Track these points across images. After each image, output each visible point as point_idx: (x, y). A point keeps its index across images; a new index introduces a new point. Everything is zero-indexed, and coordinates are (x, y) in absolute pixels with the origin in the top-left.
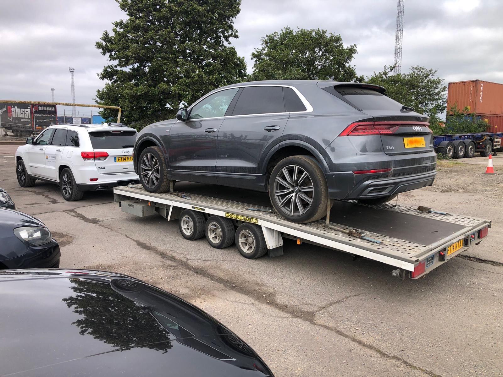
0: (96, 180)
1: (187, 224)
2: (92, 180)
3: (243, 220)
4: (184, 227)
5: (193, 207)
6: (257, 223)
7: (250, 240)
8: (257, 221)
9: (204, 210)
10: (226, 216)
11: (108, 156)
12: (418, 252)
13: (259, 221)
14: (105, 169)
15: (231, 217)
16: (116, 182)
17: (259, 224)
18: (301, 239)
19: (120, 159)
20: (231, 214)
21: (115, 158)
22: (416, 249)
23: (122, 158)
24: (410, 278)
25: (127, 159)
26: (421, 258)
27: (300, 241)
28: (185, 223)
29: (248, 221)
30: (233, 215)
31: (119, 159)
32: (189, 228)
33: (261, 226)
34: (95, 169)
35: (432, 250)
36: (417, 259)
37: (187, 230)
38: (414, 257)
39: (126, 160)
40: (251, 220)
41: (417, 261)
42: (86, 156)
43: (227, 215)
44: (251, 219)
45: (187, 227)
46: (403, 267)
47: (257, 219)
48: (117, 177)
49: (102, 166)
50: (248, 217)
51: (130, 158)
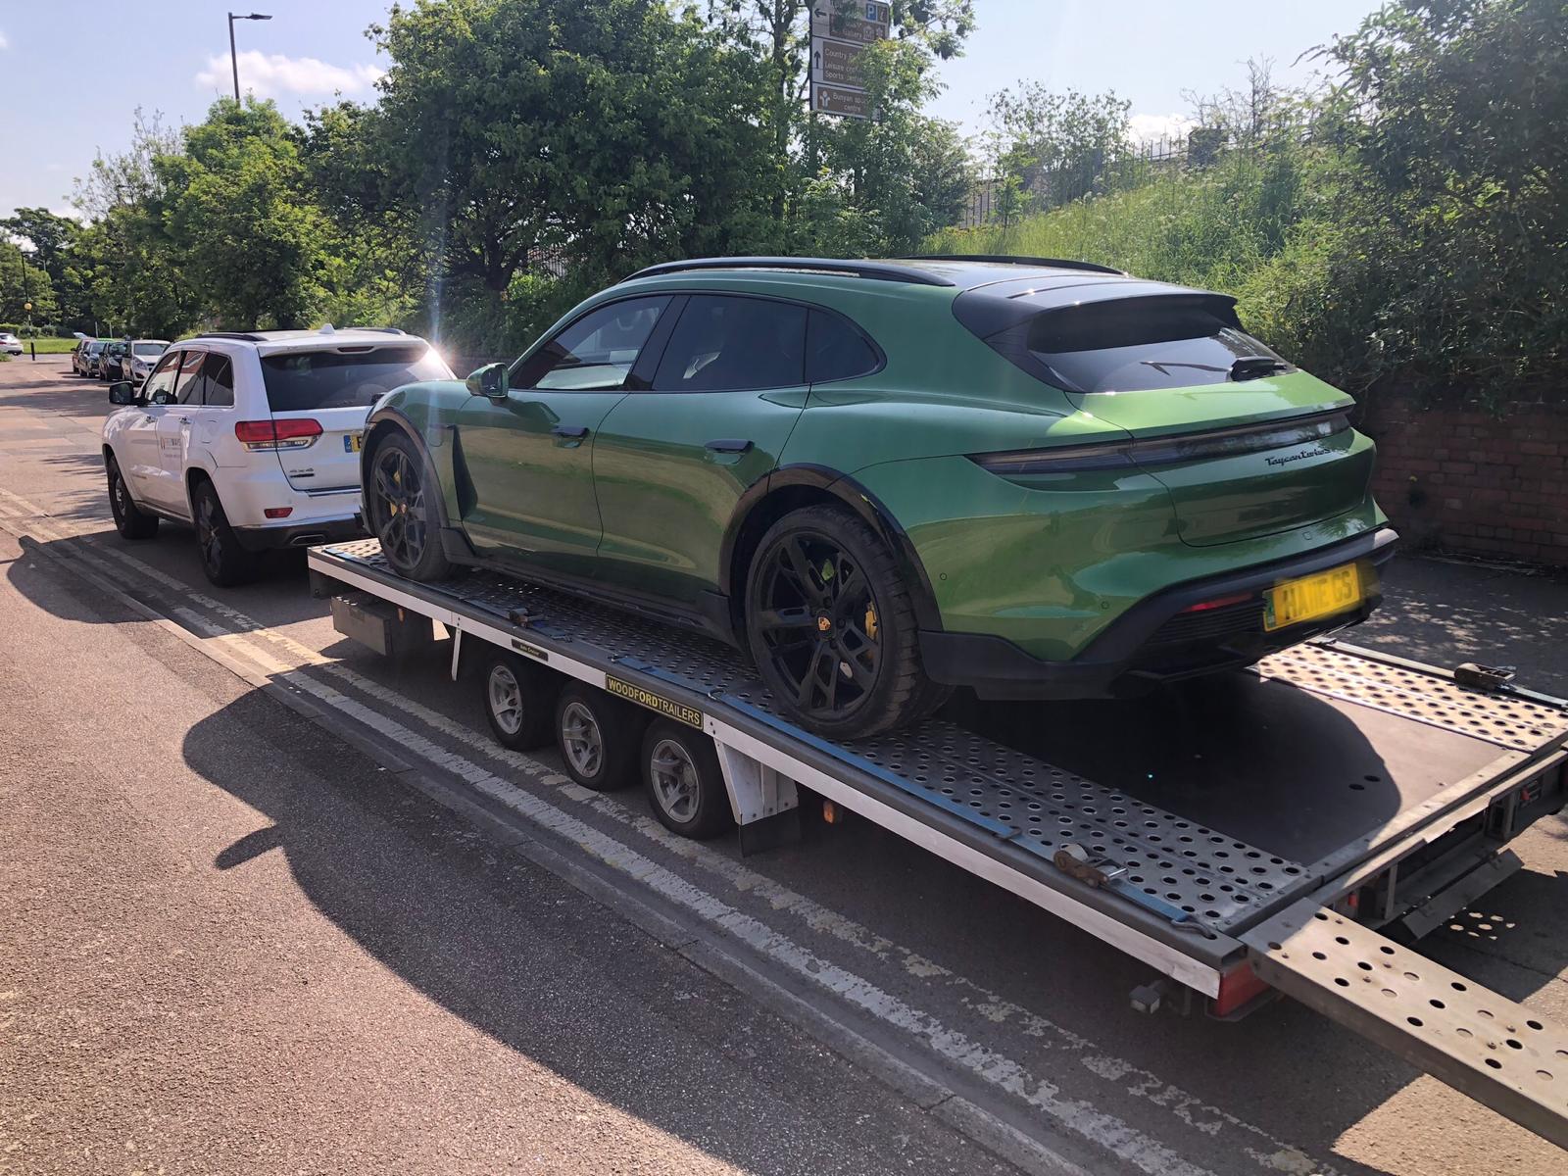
0: (286, 512)
1: (507, 699)
2: (271, 513)
3: (657, 708)
4: (498, 705)
5: (514, 644)
6: (699, 725)
8: (699, 719)
9: (544, 655)
10: (608, 686)
11: (321, 432)
13: (707, 718)
14: (312, 475)
15: (622, 693)
16: (352, 516)
17: (708, 730)
20: (622, 684)
21: (345, 438)
27: (835, 810)
28: (501, 692)
29: (672, 714)
30: (628, 686)
33: (711, 739)
37: (506, 716)
40: (681, 714)
42: (247, 431)
43: (612, 684)
44: (681, 709)
45: (509, 708)
47: (699, 711)
48: (354, 502)
49: (304, 467)
50: (672, 700)
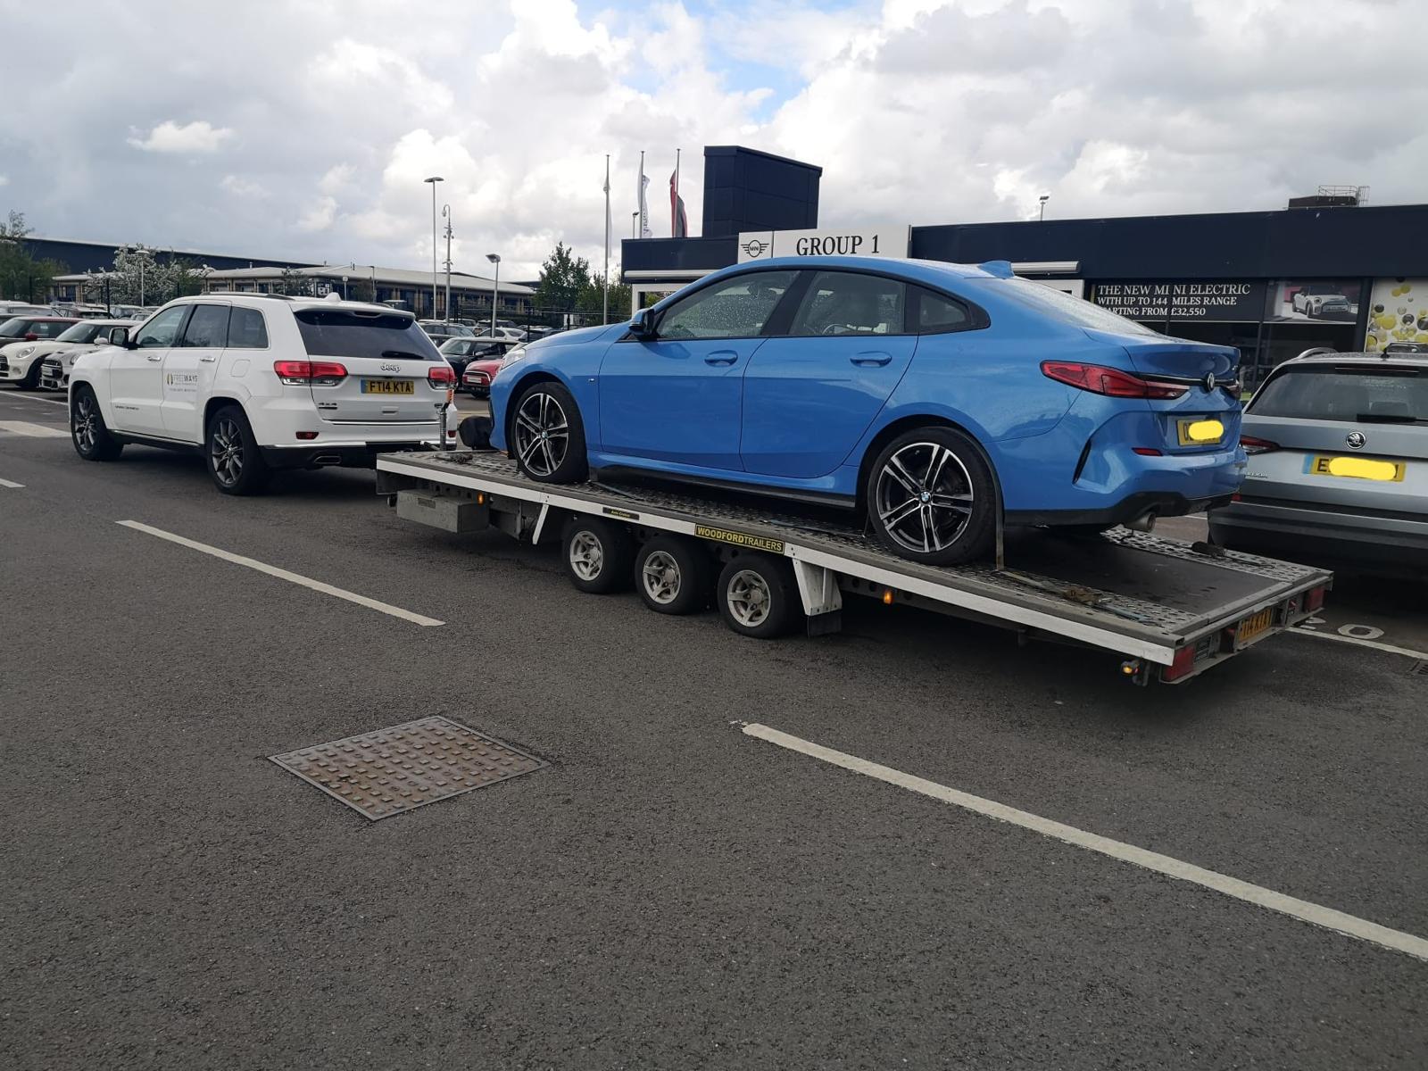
0: (314, 435)
1: (584, 553)
2: (301, 435)
3: (744, 543)
4: (576, 557)
5: (605, 510)
6: (781, 551)
7: (757, 595)
8: (782, 546)
9: (637, 517)
10: (697, 534)
11: (345, 375)
12: (1181, 625)
13: (788, 546)
14: (336, 408)
15: (710, 536)
16: (364, 444)
17: (788, 553)
18: (896, 592)
19: (376, 385)
20: (711, 530)
21: (362, 381)
22: (1173, 619)
23: (379, 383)
24: (1160, 681)
25: (392, 386)
26: (1188, 638)
27: (893, 597)
28: (580, 549)
29: (756, 546)
30: (716, 531)
31: (371, 386)
32: (590, 562)
33: (791, 559)
34: (311, 406)
35: (1208, 622)
36: (1181, 637)
37: (582, 566)
38: (1174, 633)
39: (389, 388)
40: (765, 545)
41: (1179, 642)
42: (286, 371)
43: (701, 531)
44: (765, 541)
45: (584, 560)
46: (1148, 657)
47: (782, 541)
48: (367, 432)
49: (330, 400)
50: (758, 535)
51: (399, 387)
